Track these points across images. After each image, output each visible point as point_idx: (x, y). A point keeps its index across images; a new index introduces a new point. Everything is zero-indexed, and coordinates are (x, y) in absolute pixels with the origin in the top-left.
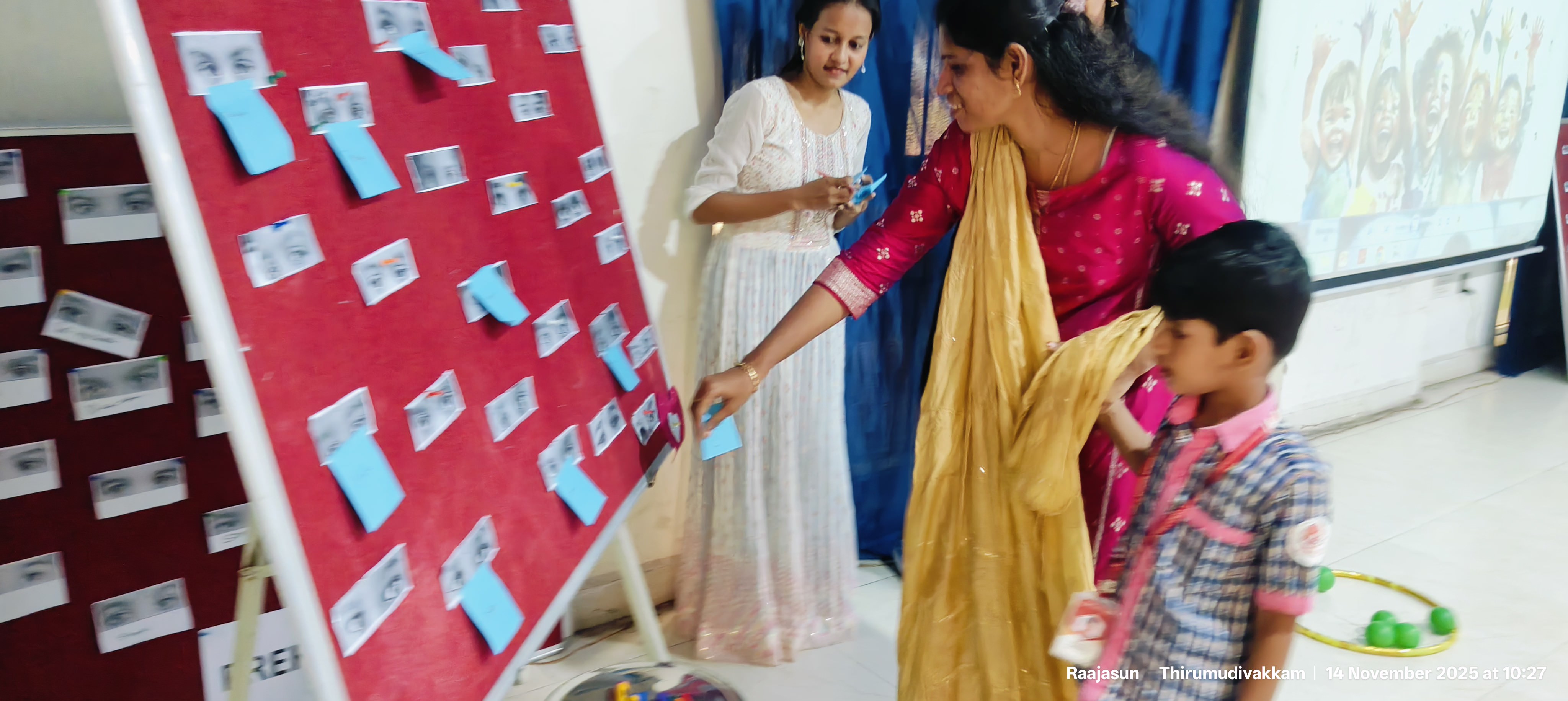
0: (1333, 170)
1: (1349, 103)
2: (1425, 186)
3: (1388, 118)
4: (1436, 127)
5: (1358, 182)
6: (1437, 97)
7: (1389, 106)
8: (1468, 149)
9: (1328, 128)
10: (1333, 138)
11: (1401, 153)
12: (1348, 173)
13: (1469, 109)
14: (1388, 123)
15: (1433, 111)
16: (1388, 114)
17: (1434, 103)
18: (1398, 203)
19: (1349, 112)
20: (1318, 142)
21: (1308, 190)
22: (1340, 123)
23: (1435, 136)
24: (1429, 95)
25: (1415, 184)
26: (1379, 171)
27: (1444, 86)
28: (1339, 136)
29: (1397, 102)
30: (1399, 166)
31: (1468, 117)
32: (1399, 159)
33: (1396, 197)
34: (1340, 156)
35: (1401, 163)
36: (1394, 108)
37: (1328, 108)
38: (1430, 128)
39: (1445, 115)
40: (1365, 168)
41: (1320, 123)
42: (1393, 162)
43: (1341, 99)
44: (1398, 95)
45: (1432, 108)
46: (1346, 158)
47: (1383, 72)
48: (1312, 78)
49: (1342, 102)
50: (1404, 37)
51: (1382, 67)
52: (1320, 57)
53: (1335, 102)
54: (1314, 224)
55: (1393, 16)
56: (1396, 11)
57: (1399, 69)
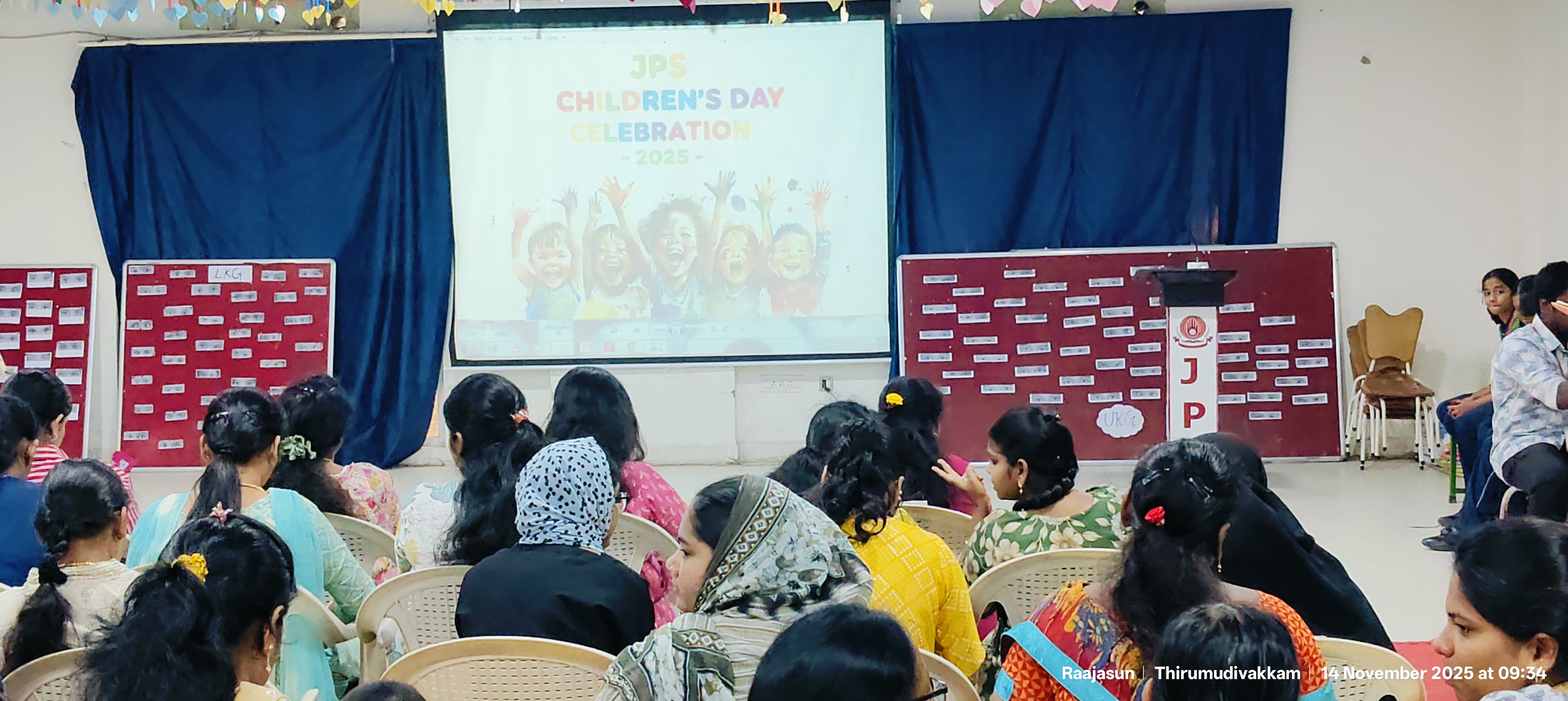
0: (555, 290)
1: (561, 248)
2: (682, 303)
3: (614, 257)
4: (683, 262)
5: (588, 297)
6: (678, 242)
7: (613, 249)
8: (741, 278)
9: (541, 263)
10: (549, 269)
11: (640, 280)
12: (574, 292)
13: (728, 250)
14: (614, 260)
15: (676, 251)
16: (612, 255)
17: (673, 246)
18: (647, 313)
19: (563, 254)
20: (533, 272)
21: (529, 301)
22: (554, 260)
23: (683, 268)
24: (666, 241)
25: (665, 301)
26: (615, 291)
27: (683, 235)
28: (557, 268)
29: (623, 247)
30: (638, 288)
31: (729, 255)
32: (638, 283)
33: (642, 309)
34: (561, 281)
35: (641, 285)
36: (620, 251)
37: (538, 251)
38: (676, 264)
39: (694, 254)
40: (594, 289)
41: (531, 260)
42: (629, 286)
43: (551, 246)
44: (622, 242)
45: (672, 249)
46: (568, 281)
47: (597, 227)
48: (516, 235)
49: (553, 247)
50: (617, 207)
51: (595, 225)
52: (521, 221)
53: (544, 247)
54: (542, 323)
55: (599, 194)
56: (600, 190)
57: (618, 225)
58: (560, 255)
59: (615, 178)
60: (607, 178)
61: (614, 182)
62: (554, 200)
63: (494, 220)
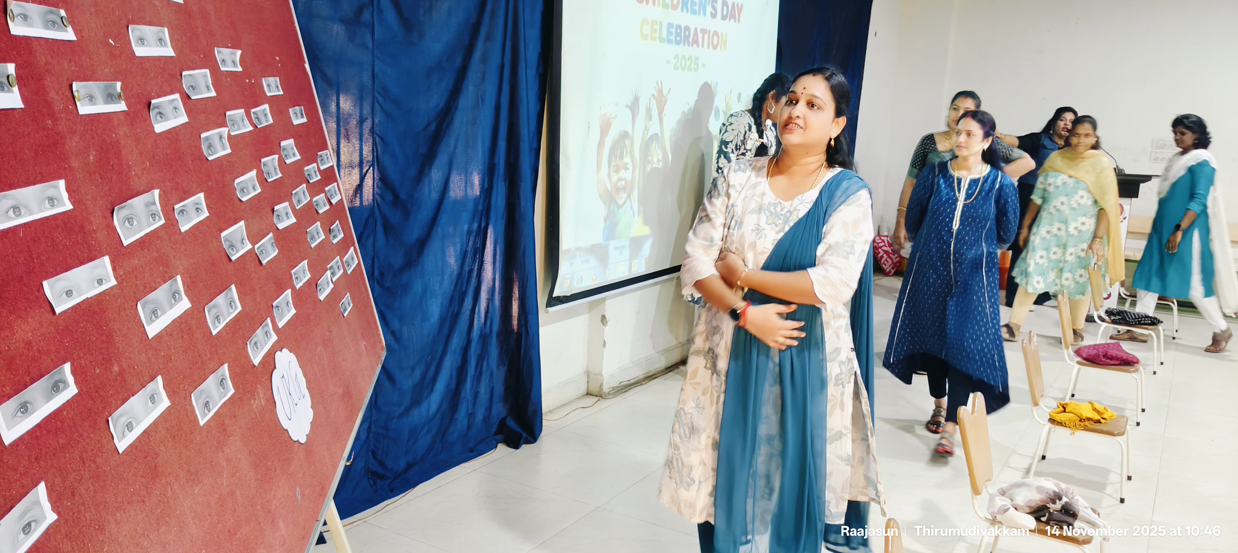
0: (621, 206)
1: (627, 159)
3: (655, 168)
5: (639, 212)
7: (655, 160)
9: (615, 177)
10: (619, 184)
16: (654, 165)
19: (628, 166)
20: (609, 188)
22: (622, 174)
28: (623, 183)
29: (660, 157)
34: (625, 196)
36: (658, 161)
37: (613, 164)
41: (609, 174)
43: (621, 157)
44: (660, 152)
46: (629, 197)
47: (648, 137)
48: (601, 144)
49: (623, 159)
50: (660, 113)
51: (648, 134)
52: (605, 129)
53: (618, 159)
54: (612, 244)
55: (652, 99)
56: (653, 95)
57: (659, 134)
58: (626, 169)
59: (661, 82)
60: (657, 82)
61: (660, 87)
62: (627, 106)
63: (589, 127)
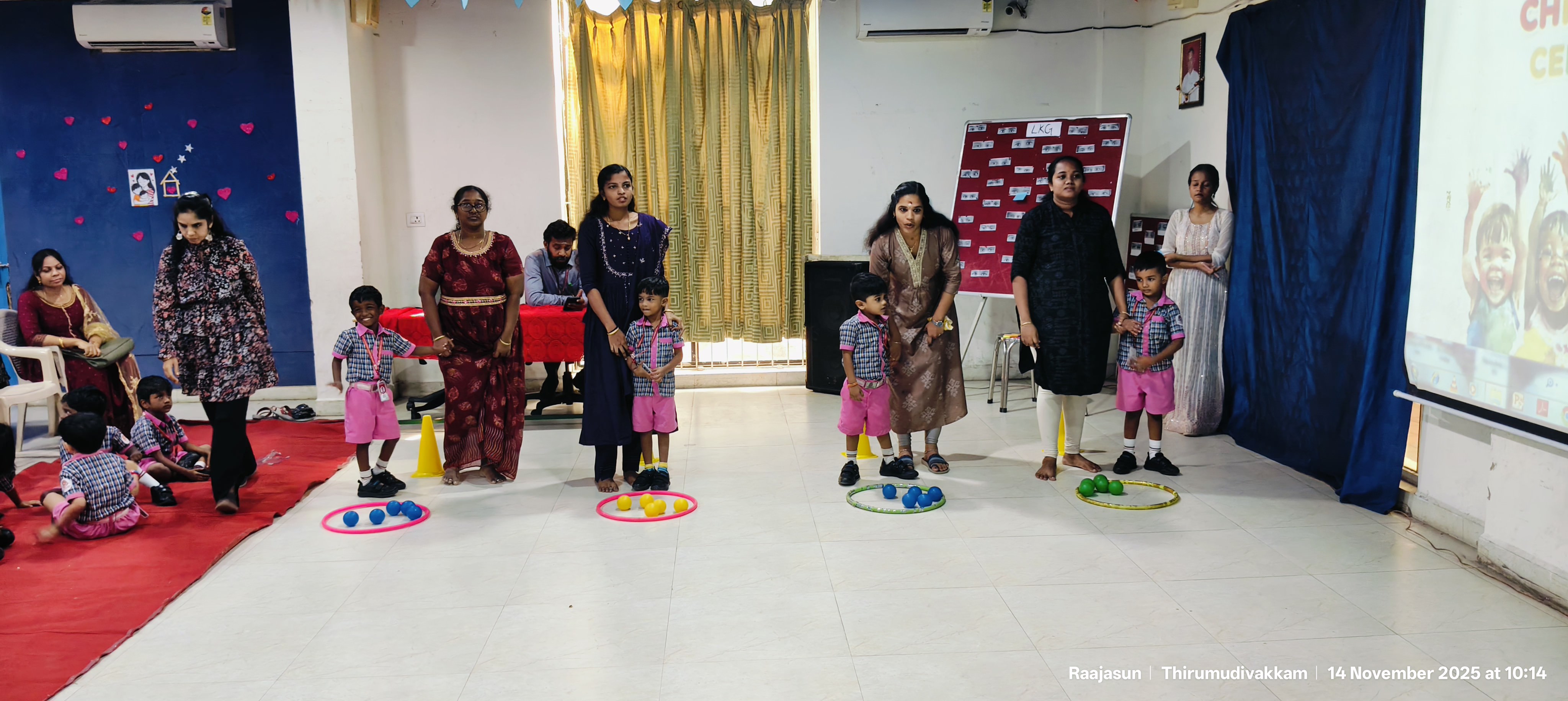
0: (1495, 306)
1: (1507, 244)
3: (1560, 265)
5: (1528, 324)
7: (1560, 252)
9: (1486, 264)
10: (1493, 274)
12: (1514, 313)
14: (1560, 270)
16: (1559, 260)
19: (1508, 253)
21: (1471, 318)
22: (1498, 262)
26: (1555, 321)
28: (1499, 274)
37: (1484, 246)
40: (1534, 313)
43: (1497, 239)
47: (1546, 215)
49: (1499, 241)
51: (1545, 211)
53: (1491, 240)
55: (1553, 160)
56: (1555, 153)
58: (1505, 255)
62: (1507, 171)
